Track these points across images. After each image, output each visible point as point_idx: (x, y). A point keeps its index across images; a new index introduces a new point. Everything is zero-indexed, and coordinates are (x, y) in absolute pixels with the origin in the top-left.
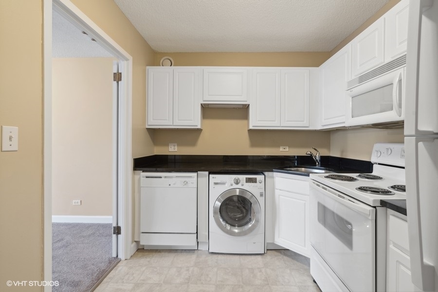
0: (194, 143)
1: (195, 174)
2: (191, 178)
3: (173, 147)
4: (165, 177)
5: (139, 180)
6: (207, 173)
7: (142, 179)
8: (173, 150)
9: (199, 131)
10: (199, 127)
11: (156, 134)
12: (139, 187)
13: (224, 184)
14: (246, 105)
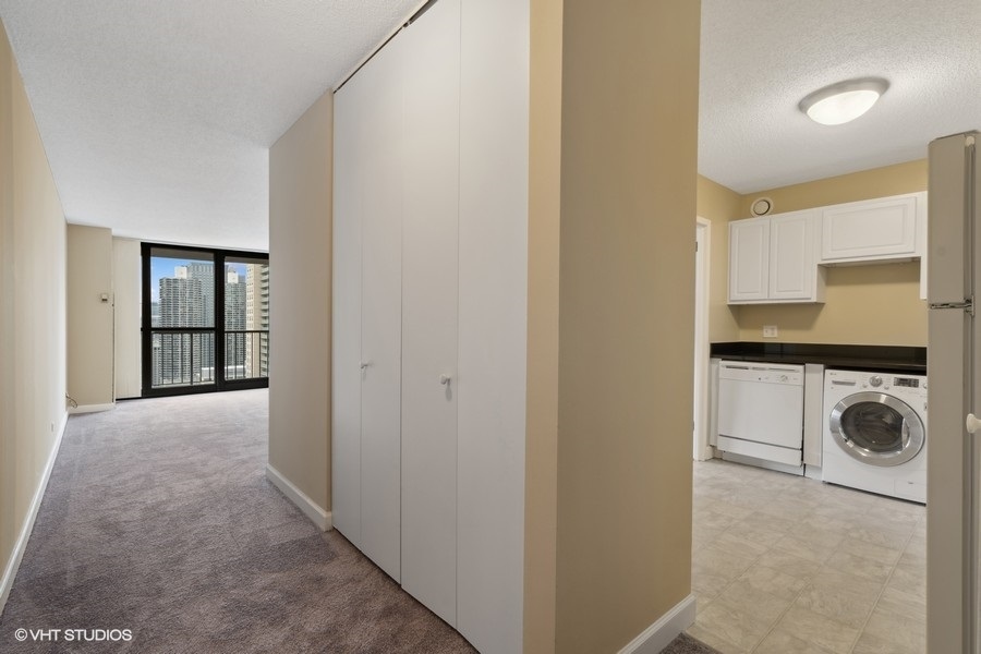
0: (808, 325)
1: (801, 367)
2: (795, 372)
3: (770, 331)
4: (754, 368)
5: (718, 369)
6: (822, 366)
7: (721, 368)
8: (770, 335)
9: (818, 306)
10: (814, 300)
11: (740, 312)
12: (718, 379)
13: (853, 384)
14: (913, 258)
